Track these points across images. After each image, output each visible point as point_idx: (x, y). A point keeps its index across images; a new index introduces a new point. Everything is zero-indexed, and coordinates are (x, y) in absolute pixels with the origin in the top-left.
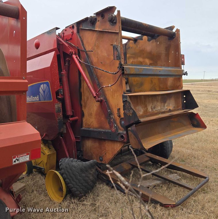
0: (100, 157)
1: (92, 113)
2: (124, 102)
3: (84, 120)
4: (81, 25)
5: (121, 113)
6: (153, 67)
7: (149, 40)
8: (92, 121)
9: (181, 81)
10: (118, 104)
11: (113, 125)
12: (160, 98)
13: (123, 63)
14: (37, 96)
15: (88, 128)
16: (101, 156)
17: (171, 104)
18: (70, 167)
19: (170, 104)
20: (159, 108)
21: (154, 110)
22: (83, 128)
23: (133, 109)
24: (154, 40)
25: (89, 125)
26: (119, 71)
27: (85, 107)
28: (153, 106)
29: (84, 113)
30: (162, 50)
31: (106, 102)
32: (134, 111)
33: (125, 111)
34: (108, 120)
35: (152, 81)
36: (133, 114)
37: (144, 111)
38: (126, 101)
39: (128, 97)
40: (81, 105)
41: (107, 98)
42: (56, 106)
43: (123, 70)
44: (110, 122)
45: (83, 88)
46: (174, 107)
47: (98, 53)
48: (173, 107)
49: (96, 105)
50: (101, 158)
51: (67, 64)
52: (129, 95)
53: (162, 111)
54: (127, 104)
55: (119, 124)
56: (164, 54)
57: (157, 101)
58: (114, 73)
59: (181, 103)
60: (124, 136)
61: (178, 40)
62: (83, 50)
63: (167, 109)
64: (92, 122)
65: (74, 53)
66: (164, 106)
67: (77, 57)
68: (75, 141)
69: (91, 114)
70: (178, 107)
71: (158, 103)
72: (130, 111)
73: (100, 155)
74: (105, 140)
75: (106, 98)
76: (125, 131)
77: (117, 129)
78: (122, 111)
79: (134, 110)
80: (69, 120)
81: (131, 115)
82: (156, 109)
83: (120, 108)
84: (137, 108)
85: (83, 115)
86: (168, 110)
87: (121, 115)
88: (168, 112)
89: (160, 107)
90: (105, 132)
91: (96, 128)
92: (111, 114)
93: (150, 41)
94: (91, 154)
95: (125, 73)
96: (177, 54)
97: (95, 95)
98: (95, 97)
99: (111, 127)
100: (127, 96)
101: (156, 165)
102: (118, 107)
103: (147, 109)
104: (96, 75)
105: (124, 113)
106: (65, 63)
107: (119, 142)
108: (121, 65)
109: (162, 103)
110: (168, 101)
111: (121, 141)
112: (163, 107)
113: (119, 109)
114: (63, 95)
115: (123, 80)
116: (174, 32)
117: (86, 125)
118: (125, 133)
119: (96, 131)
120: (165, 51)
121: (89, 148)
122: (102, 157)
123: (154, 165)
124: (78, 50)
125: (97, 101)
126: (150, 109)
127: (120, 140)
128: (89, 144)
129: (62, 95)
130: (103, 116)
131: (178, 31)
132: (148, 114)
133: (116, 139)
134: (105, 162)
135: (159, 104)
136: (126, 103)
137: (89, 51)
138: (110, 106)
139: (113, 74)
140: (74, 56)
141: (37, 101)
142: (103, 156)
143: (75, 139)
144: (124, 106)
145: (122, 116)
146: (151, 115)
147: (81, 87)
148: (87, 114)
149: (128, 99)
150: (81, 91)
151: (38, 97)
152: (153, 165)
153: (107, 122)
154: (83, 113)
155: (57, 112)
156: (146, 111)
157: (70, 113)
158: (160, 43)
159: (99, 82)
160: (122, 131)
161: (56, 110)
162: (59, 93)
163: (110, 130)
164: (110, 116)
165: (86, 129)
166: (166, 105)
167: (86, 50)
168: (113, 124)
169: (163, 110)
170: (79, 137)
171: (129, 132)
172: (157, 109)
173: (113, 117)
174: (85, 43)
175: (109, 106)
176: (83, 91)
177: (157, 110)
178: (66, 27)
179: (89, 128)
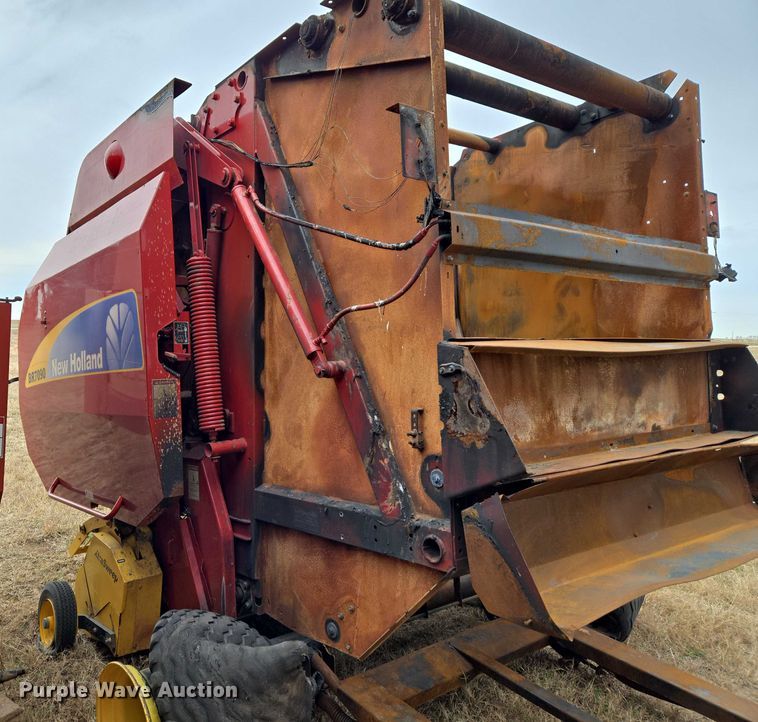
0: (329, 621)
1: (300, 427)
2: (443, 377)
3: (270, 451)
4: (274, 65)
5: (427, 433)
6: (584, 231)
7: (551, 144)
8: (302, 461)
9: (705, 306)
10: (413, 392)
11: (388, 485)
12: (612, 371)
13: (444, 195)
14: (97, 352)
15: (281, 487)
16: (332, 617)
17: (661, 404)
18: (188, 662)
19: (657, 406)
20: (609, 419)
21: (588, 427)
22: (265, 488)
23: (490, 416)
24: (575, 141)
25: (288, 477)
26: (425, 233)
27: (276, 398)
28: (582, 409)
29: (272, 423)
30: (614, 178)
31: (360, 377)
32: (495, 424)
33: (450, 421)
34: (368, 460)
35: (561, 310)
36: (489, 438)
37: (540, 429)
38: (458, 372)
39: (467, 353)
40: (261, 392)
41: (365, 362)
42: (158, 390)
43: (445, 228)
44: (374, 472)
45: (271, 320)
46: (676, 420)
47: (335, 169)
48: (671, 417)
49: (317, 394)
50: (332, 628)
51: (213, 228)
52: (470, 347)
53: (621, 435)
54: (460, 390)
55: (418, 479)
56: (620, 194)
57: (602, 386)
58: (402, 244)
59: (703, 402)
60: (440, 541)
61: (690, 130)
62: (277, 162)
63: (644, 425)
64: (300, 466)
65: (239, 179)
66: (632, 412)
67: (248, 196)
68: (232, 539)
69: (295, 432)
70: (693, 421)
71: (605, 397)
72: (474, 422)
73: (326, 614)
74: (350, 548)
75: (362, 362)
76: (446, 517)
77: (407, 507)
78: (434, 426)
79: (499, 418)
80: (209, 448)
81: (480, 445)
82: (597, 423)
83: (427, 407)
84: (509, 410)
85: (265, 431)
86: (650, 430)
87: (429, 441)
88: (650, 441)
89: (616, 413)
90: (351, 515)
91: (316, 493)
92: (381, 433)
93: (557, 146)
94: (291, 601)
95: (456, 240)
96: (684, 189)
97: (313, 348)
98: (312, 357)
99: (380, 494)
100: (460, 351)
101: (576, 666)
102: (413, 402)
103: (555, 418)
104: (325, 264)
105: (443, 433)
106: (206, 224)
107: (418, 566)
108: (437, 202)
109: (621, 395)
110: (649, 391)
111: (425, 564)
112: (625, 416)
113: (421, 412)
114: (191, 348)
115: (443, 276)
116: (672, 96)
117: (275, 476)
118: (446, 526)
119: (316, 505)
120: (626, 179)
121: (286, 575)
122: (335, 623)
123: (568, 664)
124: (258, 166)
125: (319, 375)
126: (570, 419)
127: (419, 562)
128: (284, 556)
129: (185, 346)
130: (348, 440)
131: (690, 89)
132: (559, 444)
133: (402, 551)
134: (352, 647)
135: (608, 398)
136: (456, 384)
137: (301, 165)
138: (379, 398)
139: (398, 249)
140: (239, 192)
141: (98, 370)
142: (342, 619)
143: (230, 529)
144: (444, 398)
145: (436, 446)
146: (571, 448)
147: (263, 319)
148: (281, 428)
149: (469, 366)
150: (262, 334)
151: (100, 355)
152: (560, 663)
153: (364, 469)
154: (268, 423)
155: (159, 415)
156: (549, 430)
157: (212, 421)
158: (606, 150)
159: (333, 292)
160: (431, 519)
161: (157, 406)
162: (175, 338)
163: (376, 508)
164: (374, 443)
165: (274, 491)
166: (638, 407)
167: (286, 163)
168: (390, 481)
169: (627, 431)
170: (249, 524)
171: (468, 528)
172: (601, 424)
173: (388, 449)
174: (284, 136)
175: (371, 398)
176: (272, 333)
177: (600, 429)
178: (217, 87)
179: (287, 488)
